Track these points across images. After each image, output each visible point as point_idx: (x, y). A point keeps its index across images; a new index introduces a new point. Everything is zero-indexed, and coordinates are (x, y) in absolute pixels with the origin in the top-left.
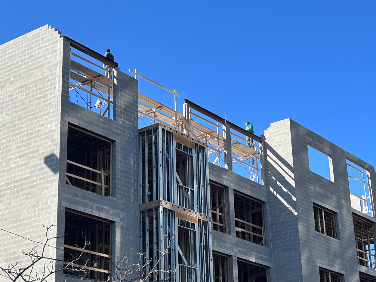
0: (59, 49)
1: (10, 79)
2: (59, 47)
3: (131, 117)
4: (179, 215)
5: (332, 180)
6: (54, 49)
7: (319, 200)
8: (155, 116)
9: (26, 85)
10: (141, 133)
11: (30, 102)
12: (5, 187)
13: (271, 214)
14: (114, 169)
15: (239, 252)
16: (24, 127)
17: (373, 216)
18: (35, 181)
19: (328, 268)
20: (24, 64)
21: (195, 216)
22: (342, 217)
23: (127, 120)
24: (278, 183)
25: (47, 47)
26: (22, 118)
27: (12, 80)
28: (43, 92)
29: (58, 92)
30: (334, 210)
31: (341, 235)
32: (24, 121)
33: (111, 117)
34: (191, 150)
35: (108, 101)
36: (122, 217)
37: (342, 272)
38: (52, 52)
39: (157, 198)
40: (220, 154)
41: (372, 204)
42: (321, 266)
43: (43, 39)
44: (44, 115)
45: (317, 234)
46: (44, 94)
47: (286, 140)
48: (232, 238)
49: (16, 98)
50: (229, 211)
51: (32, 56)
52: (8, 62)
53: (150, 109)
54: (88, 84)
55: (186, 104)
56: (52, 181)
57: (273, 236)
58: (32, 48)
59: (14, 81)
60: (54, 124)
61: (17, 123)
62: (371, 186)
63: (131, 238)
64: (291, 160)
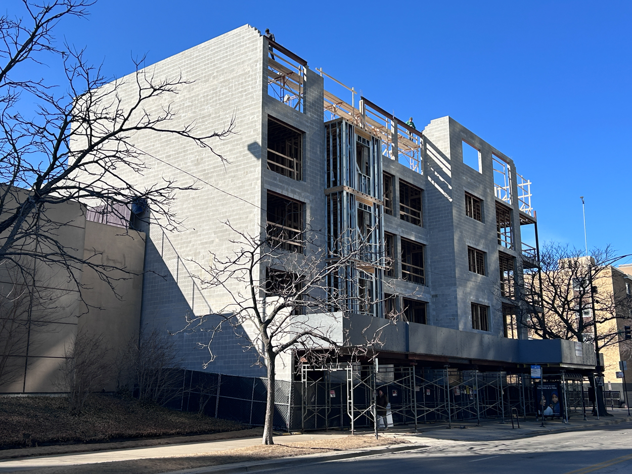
0: (260, 47)
1: (213, 73)
2: (259, 45)
3: (318, 111)
4: (359, 199)
5: (481, 172)
6: (255, 47)
7: (469, 189)
8: (335, 111)
9: (230, 79)
10: (326, 126)
11: (232, 95)
12: (212, 170)
13: (428, 200)
14: (305, 158)
15: (403, 232)
16: (227, 118)
17: (511, 204)
18: (240, 165)
19: (475, 247)
20: (226, 60)
21: (370, 200)
22: (487, 204)
23: (315, 114)
24: (436, 173)
25: (248, 45)
26: (226, 110)
27: (215, 74)
28: (245, 86)
29: (259, 86)
30: (481, 198)
31: (486, 219)
32: (227, 112)
33: (302, 111)
34: (368, 142)
35: (299, 96)
36: (311, 200)
37: (485, 251)
38: (253, 50)
39: (340, 184)
40: (388, 147)
41: (510, 194)
42: (469, 245)
43: (243, 37)
44: (246, 107)
45: (467, 218)
46: (246, 88)
47: (444, 135)
48: (397, 220)
49: (220, 91)
50: (395, 196)
51: (233, 53)
52: (211, 58)
53: (330, 105)
54: (280, 80)
55: (362, 100)
56: (255, 166)
57: (429, 219)
58: (233, 46)
59: (217, 76)
60: (255, 116)
61: (221, 113)
62: (510, 177)
63: (318, 217)
64: (448, 153)
